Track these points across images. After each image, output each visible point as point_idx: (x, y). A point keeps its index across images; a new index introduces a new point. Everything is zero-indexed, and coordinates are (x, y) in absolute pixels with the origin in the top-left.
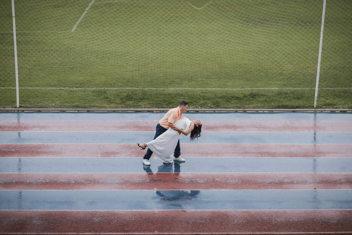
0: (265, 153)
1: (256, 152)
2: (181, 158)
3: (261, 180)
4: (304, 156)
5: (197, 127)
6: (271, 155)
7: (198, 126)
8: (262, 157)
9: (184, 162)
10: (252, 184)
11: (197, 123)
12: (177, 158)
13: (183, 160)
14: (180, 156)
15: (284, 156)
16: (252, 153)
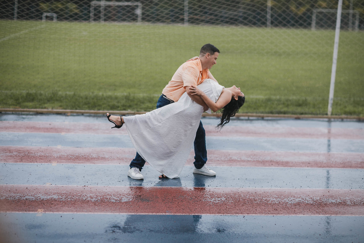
0: (268, 161)
1: (251, 161)
2: (208, 168)
3: (275, 199)
4: (344, 167)
5: (235, 99)
6: (282, 164)
7: (237, 99)
8: (265, 166)
9: (215, 176)
10: (258, 205)
11: (236, 93)
12: (200, 170)
13: (212, 172)
14: (205, 165)
15: (308, 167)
16: (244, 161)
